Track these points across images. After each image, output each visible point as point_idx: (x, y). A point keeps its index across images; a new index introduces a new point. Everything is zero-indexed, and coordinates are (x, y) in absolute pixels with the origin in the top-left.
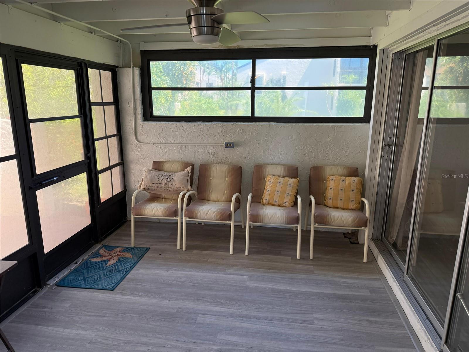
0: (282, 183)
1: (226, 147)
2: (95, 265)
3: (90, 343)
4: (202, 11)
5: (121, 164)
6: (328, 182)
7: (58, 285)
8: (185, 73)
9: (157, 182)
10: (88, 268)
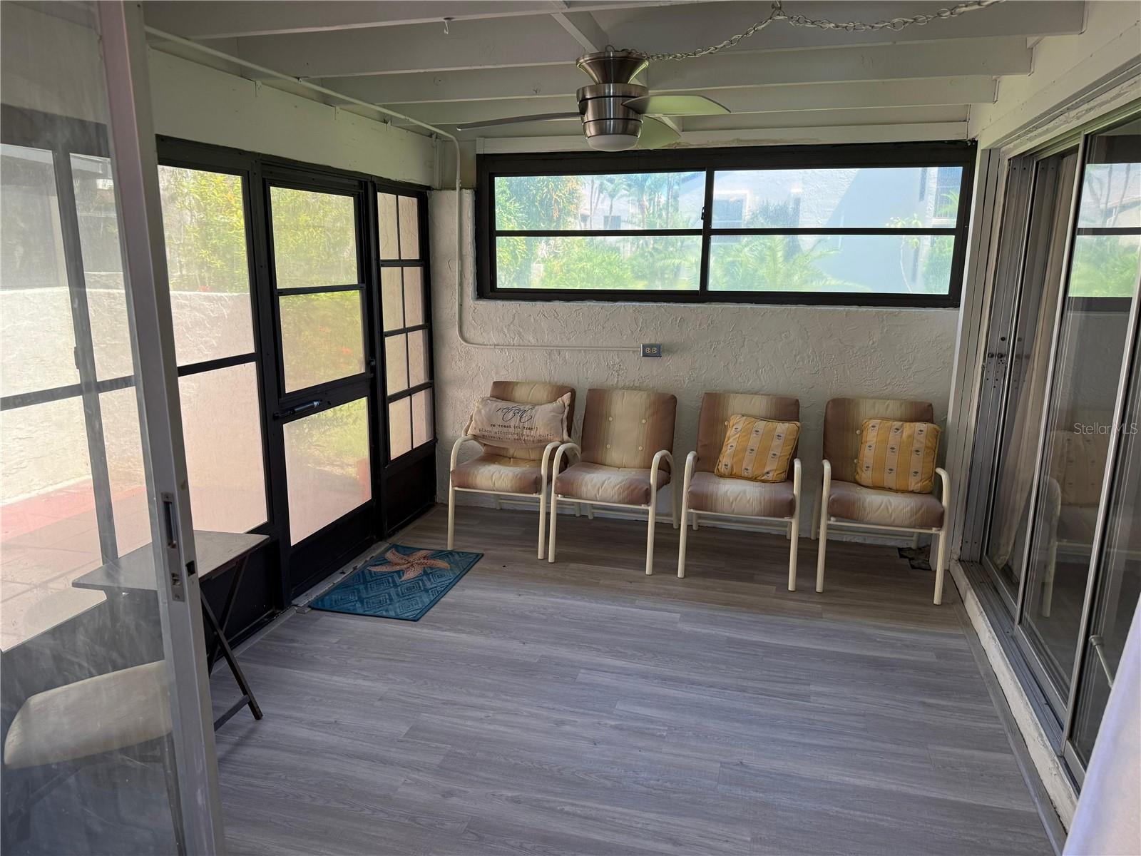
0: (761, 432)
1: (645, 355)
2: (379, 577)
3: (380, 700)
4: (607, 91)
5: (430, 387)
6: (865, 433)
7: (313, 606)
8: (557, 195)
9: (500, 422)
10: (365, 582)
